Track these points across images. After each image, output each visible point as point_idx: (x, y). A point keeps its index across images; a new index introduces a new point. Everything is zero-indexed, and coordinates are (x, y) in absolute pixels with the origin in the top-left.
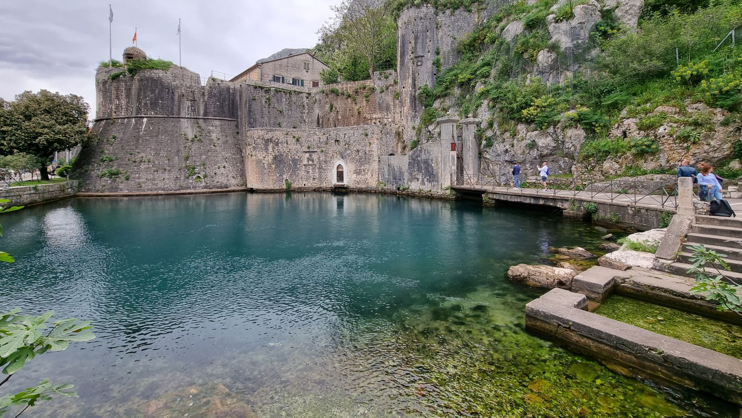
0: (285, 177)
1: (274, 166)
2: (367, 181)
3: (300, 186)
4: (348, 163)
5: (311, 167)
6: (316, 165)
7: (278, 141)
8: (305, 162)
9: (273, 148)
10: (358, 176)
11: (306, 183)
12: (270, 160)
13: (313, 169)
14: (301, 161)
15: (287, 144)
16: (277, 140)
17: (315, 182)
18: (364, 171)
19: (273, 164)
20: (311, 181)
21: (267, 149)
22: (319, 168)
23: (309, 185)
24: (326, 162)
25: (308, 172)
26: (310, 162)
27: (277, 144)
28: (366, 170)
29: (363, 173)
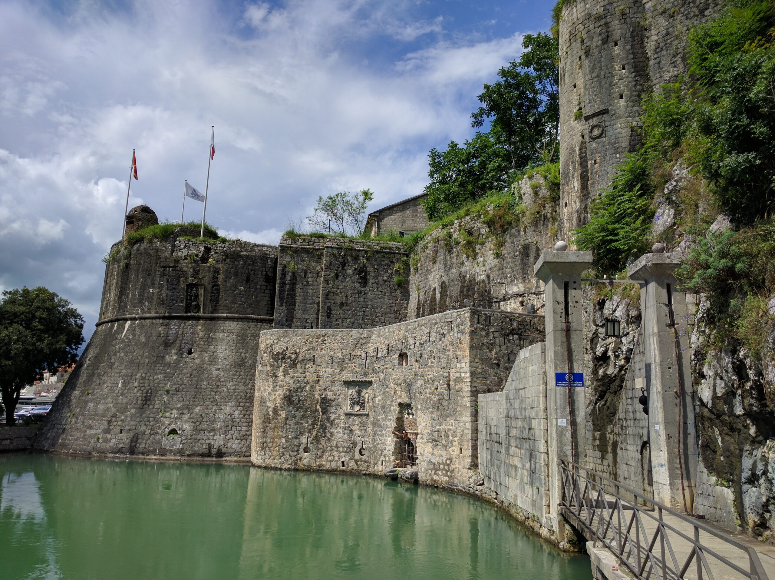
0: (303, 440)
1: (284, 414)
3: (334, 463)
4: (419, 412)
5: (358, 420)
6: (368, 415)
7: (296, 359)
8: (347, 408)
9: (286, 373)
10: (435, 449)
11: (346, 459)
12: (279, 400)
13: (363, 425)
14: (339, 405)
16: (293, 356)
17: (364, 457)
18: (446, 435)
19: (283, 409)
20: (357, 456)
21: (275, 376)
22: (374, 424)
23: (352, 464)
24: (383, 407)
25: (351, 431)
26: (358, 409)
27: (294, 365)
28: (450, 433)
29: (444, 441)
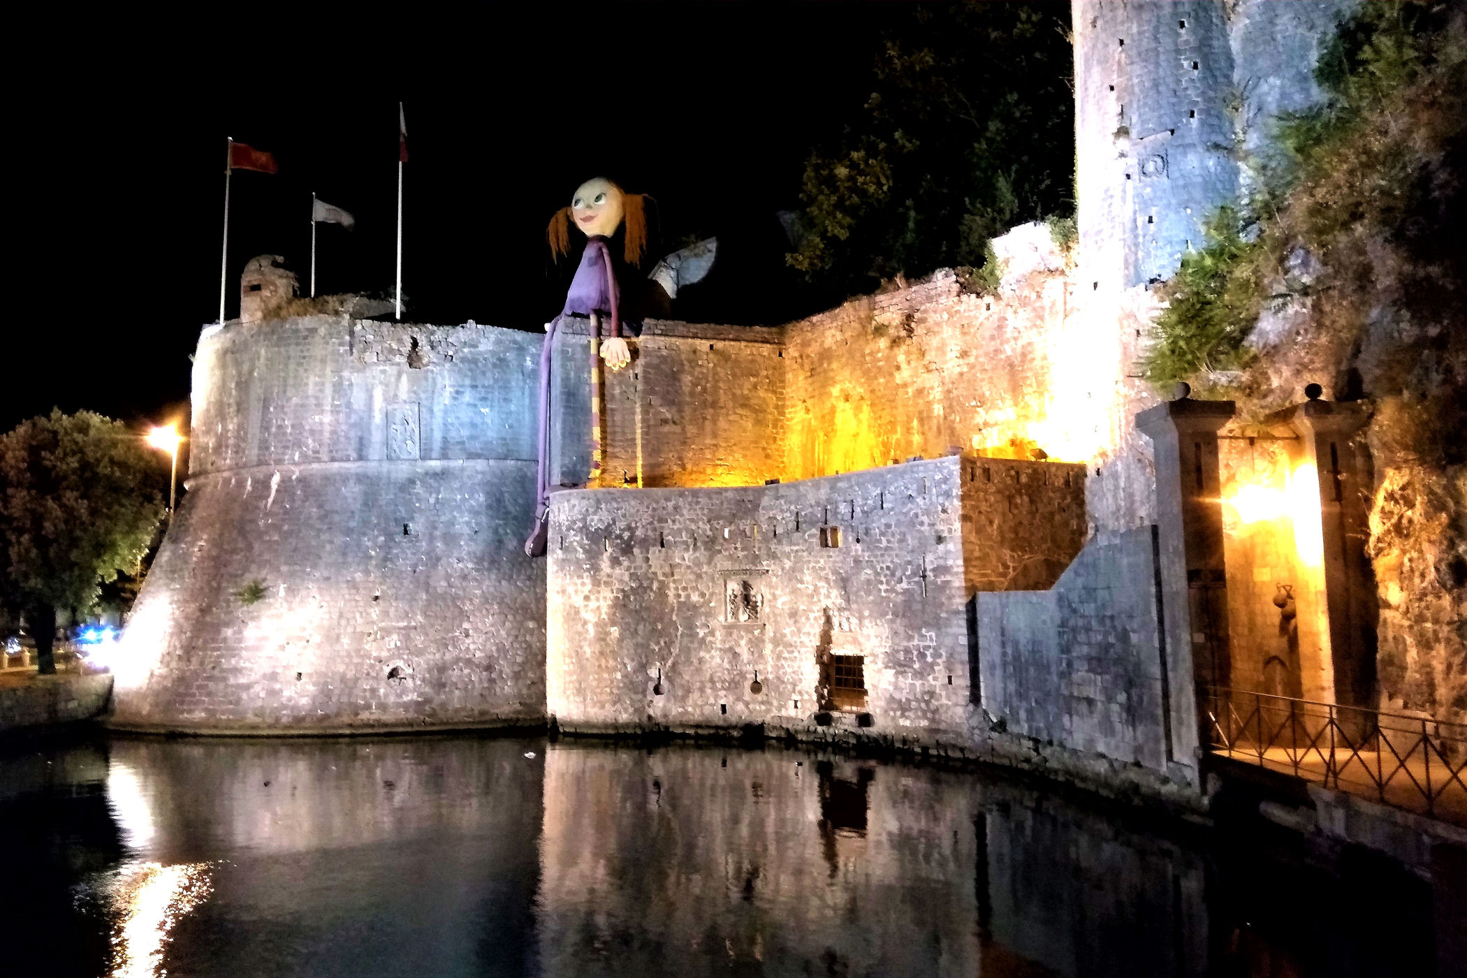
0: (653, 673)
1: (615, 631)
2: (934, 703)
3: (707, 710)
4: (866, 622)
5: (746, 637)
6: (762, 628)
7: (631, 538)
8: (725, 618)
9: (615, 562)
10: (901, 678)
11: (728, 702)
12: (605, 610)
13: (755, 644)
14: (711, 614)
15: (662, 546)
16: (626, 535)
17: (760, 697)
18: (922, 656)
19: (613, 624)
20: (748, 694)
21: (595, 568)
22: (776, 642)
23: (740, 709)
24: (793, 614)
25: (736, 655)
26: (743, 617)
27: (627, 549)
28: (928, 653)
29: (917, 666)
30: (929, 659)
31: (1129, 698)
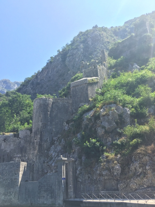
2: (11, 200)
28: (11, 192)
29: (9, 194)
30: (11, 193)
31: (51, 195)
